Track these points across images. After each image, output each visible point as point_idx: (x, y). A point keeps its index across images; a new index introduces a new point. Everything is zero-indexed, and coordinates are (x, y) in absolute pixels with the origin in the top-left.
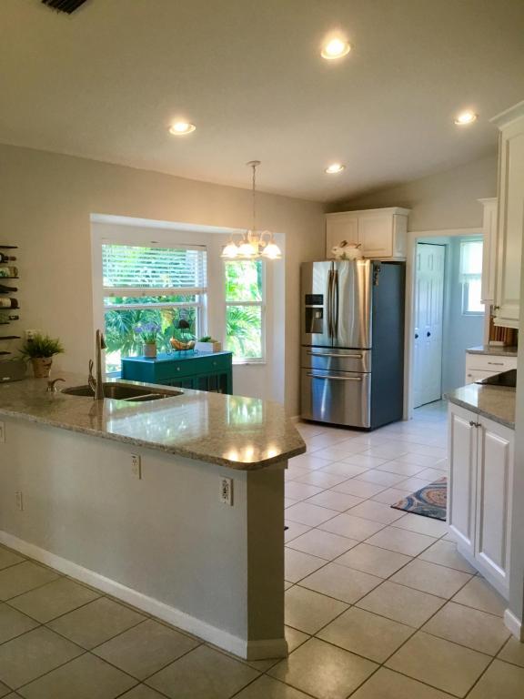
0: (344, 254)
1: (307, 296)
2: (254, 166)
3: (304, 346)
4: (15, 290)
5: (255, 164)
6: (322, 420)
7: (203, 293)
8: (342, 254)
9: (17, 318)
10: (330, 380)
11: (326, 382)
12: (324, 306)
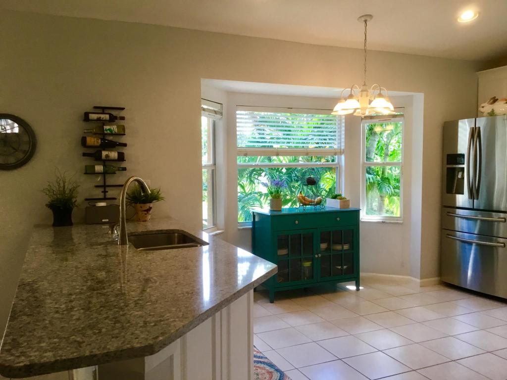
0: (493, 110)
1: (448, 156)
2: (366, 21)
3: (445, 207)
4: (125, 145)
5: (366, 18)
6: (468, 287)
7: (341, 155)
8: (490, 111)
9: (124, 169)
10: (478, 245)
11: (474, 247)
12: (465, 166)
